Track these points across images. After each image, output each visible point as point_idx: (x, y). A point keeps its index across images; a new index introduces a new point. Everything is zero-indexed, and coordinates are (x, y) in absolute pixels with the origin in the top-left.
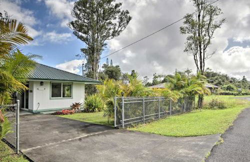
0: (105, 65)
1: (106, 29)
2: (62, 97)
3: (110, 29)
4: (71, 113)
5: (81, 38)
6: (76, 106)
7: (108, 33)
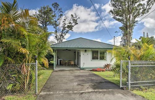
0: (141, 37)
1: (137, 10)
2: (99, 60)
3: (140, 9)
4: (103, 71)
5: (118, 20)
6: (107, 66)
7: (139, 12)
